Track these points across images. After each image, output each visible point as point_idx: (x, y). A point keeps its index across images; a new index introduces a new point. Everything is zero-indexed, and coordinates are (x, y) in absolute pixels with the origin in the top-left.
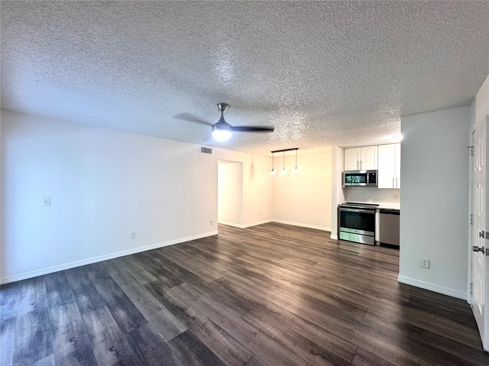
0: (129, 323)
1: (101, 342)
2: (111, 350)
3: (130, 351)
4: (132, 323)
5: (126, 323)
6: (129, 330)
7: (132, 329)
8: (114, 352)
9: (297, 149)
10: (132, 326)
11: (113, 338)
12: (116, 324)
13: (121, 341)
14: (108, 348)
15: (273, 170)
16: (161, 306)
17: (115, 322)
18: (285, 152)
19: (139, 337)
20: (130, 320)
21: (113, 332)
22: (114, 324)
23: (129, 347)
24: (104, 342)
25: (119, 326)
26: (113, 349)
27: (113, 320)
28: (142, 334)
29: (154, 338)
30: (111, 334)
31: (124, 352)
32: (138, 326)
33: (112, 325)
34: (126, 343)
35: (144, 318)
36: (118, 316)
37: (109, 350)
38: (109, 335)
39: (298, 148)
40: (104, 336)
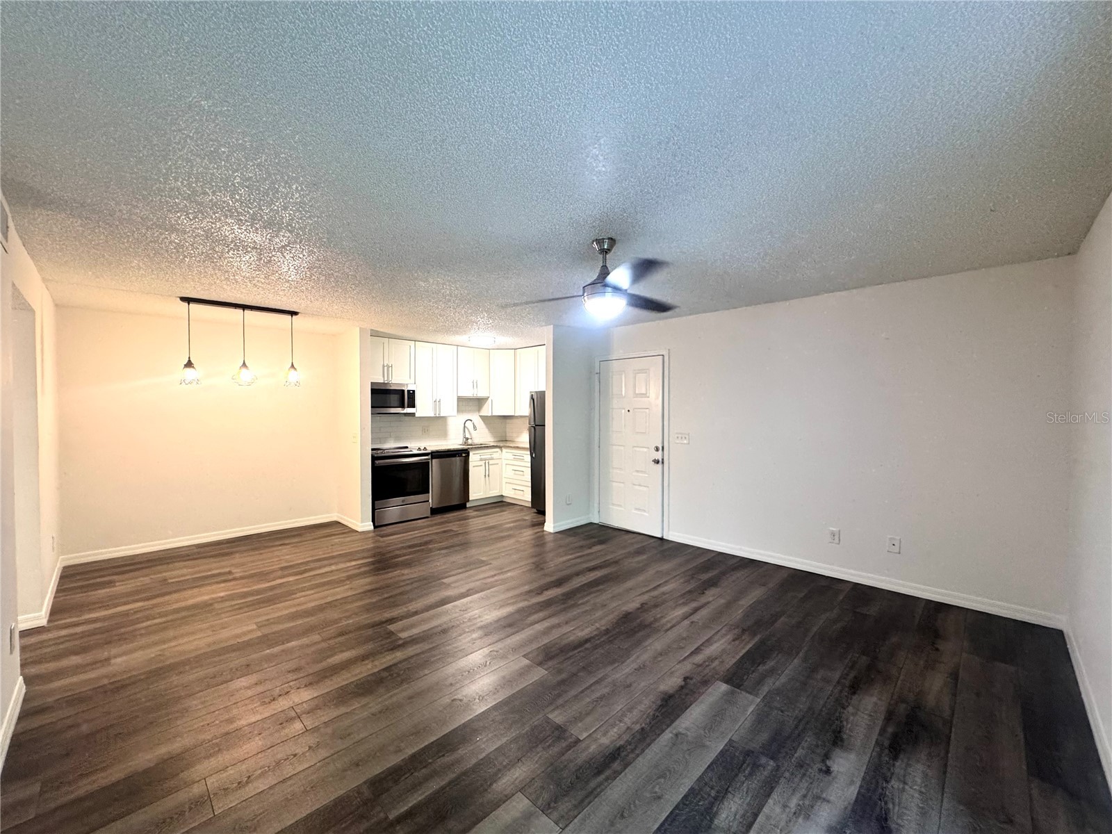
0: (751, 774)
1: (828, 801)
2: (828, 771)
3: (809, 739)
4: (749, 769)
5: (754, 784)
6: (768, 765)
7: (763, 760)
8: (828, 763)
9: (293, 313)
10: (756, 766)
11: (804, 784)
12: (770, 801)
13: (801, 765)
14: (830, 778)
15: (189, 364)
16: (667, 735)
17: (766, 810)
18: (247, 312)
19: (773, 739)
20: (741, 777)
21: (792, 794)
22: (772, 808)
23: (804, 744)
24: (824, 795)
25: (772, 789)
26: (824, 768)
27: (761, 818)
28: (764, 737)
29: (761, 719)
30: (798, 795)
31: (817, 746)
32: (748, 753)
33: (778, 810)
34: (800, 752)
35: (722, 753)
36: (743, 816)
37: (830, 773)
38: (805, 796)
39: (298, 311)
40: (812, 807)
